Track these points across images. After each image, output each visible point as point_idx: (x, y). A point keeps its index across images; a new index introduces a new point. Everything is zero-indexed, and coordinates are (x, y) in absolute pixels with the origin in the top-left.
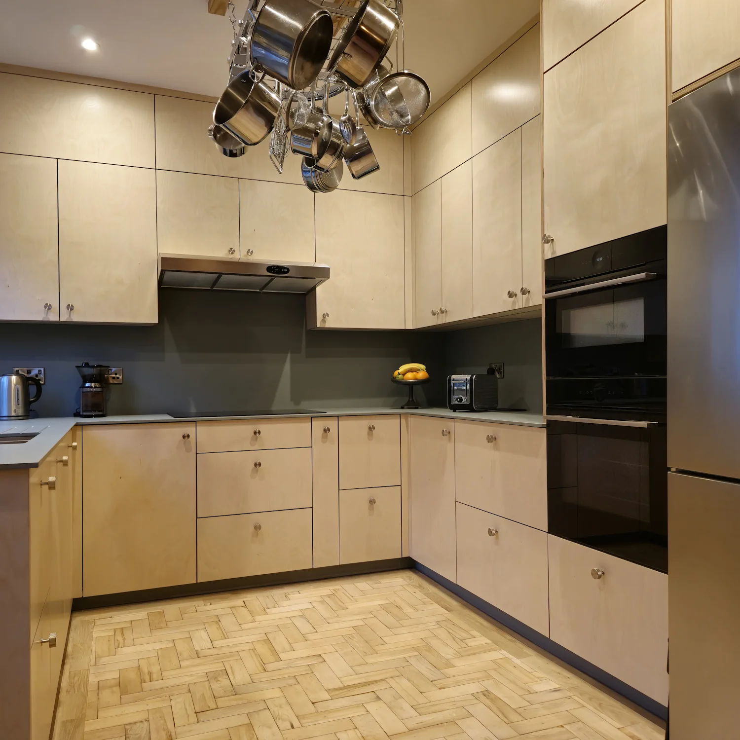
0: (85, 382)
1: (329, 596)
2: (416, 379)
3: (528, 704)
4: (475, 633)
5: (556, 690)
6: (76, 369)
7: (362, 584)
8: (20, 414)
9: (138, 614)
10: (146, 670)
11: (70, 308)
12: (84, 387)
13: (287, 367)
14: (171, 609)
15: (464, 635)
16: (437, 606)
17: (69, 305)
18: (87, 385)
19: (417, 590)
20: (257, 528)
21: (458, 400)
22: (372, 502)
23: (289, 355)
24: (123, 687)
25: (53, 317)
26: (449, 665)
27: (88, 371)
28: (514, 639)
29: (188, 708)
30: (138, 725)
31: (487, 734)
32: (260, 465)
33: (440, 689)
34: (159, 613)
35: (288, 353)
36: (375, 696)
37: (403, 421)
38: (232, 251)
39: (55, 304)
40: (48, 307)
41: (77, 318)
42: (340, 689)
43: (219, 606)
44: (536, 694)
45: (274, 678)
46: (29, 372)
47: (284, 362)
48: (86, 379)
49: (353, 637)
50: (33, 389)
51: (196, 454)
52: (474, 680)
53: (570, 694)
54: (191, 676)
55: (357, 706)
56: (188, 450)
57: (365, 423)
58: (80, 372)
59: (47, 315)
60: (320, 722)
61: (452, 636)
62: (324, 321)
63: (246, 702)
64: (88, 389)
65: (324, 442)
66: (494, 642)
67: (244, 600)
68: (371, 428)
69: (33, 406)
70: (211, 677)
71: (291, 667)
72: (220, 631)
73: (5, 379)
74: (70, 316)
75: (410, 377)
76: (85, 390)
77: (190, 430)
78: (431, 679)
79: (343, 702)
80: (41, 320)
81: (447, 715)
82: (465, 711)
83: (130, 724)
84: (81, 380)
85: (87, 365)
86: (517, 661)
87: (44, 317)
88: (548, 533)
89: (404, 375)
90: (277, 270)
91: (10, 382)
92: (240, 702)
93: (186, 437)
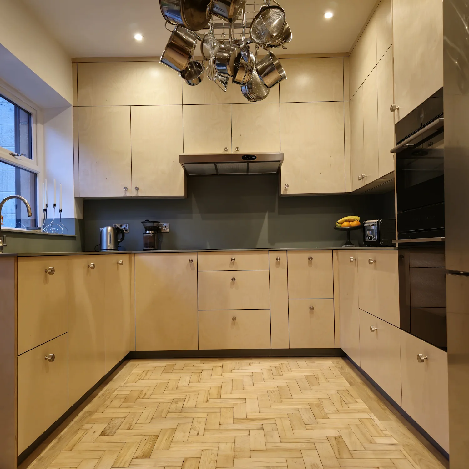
0: (146, 231)
1: (275, 367)
2: (351, 226)
3: (364, 449)
4: (360, 400)
5: (393, 445)
6: (141, 223)
7: (303, 363)
8: (112, 248)
9: (161, 364)
10: (144, 393)
11: (137, 189)
12: (146, 233)
13: (266, 221)
14: (180, 363)
15: (351, 400)
16: (345, 381)
17: (136, 187)
18: (147, 232)
19: (337, 370)
20: (234, 319)
21: (369, 238)
22: (312, 308)
23: (267, 213)
24: (126, 400)
25: (129, 195)
26: (326, 416)
27: (149, 225)
28: (386, 408)
29: (150, 415)
30: (119, 419)
31: (318, 462)
32: (235, 279)
33: (307, 430)
34: (173, 364)
35: (266, 212)
36: (262, 427)
37: (335, 254)
38: (226, 149)
39: (129, 188)
40: (126, 189)
41: (141, 194)
42: (243, 419)
43: (206, 365)
44: (375, 444)
45: (207, 407)
46: (121, 226)
47: (264, 218)
48: (147, 229)
49: (274, 392)
50: (120, 236)
51: (198, 271)
52: (335, 429)
53: (402, 449)
54: (165, 399)
55: (245, 430)
56: (193, 269)
57: (307, 255)
58: (144, 225)
59: (126, 194)
60: (215, 435)
61: (341, 400)
62: (286, 189)
63: (183, 417)
64: (148, 235)
65: (277, 267)
66: (370, 408)
67: (223, 363)
68: (310, 259)
69: (120, 244)
70: (175, 401)
71: (223, 403)
72: (198, 378)
73: (105, 229)
74: (137, 193)
75: (346, 225)
76: (146, 235)
77: (194, 257)
78: (306, 423)
79: (239, 427)
80: (123, 196)
81: (299, 446)
82: (314, 445)
83: (115, 418)
84: (145, 230)
85: (148, 221)
86: (377, 422)
87: (124, 195)
88: (401, 329)
89: (342, 224)
90: (249, 158)
91: (107, 230)
92: (180, 416)
93: (191, 261)
